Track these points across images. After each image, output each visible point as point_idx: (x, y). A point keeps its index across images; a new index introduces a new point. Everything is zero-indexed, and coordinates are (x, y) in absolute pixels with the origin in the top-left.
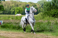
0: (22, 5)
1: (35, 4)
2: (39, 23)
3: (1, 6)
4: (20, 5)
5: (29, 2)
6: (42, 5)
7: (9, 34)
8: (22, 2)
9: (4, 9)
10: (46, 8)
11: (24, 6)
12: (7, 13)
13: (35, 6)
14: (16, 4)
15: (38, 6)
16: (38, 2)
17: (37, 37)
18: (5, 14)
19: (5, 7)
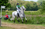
0: (25, 3)
1: (35, 2)
2: (39, 17)
3: (9, 4)
4: (24, 3)
5: (31, 1)
6: (41, 4)
7: (15, 26)
8: (25, 1)
9: (11, 6)
10: (44, 6)
11: (27, 4)
12: (14, 9)
13: (36, 4)
14: (21, 3)
15: (38, 4)
16: (38, 1)
17: (37, 28)
18: (12, 10)
19: (12, 5)
